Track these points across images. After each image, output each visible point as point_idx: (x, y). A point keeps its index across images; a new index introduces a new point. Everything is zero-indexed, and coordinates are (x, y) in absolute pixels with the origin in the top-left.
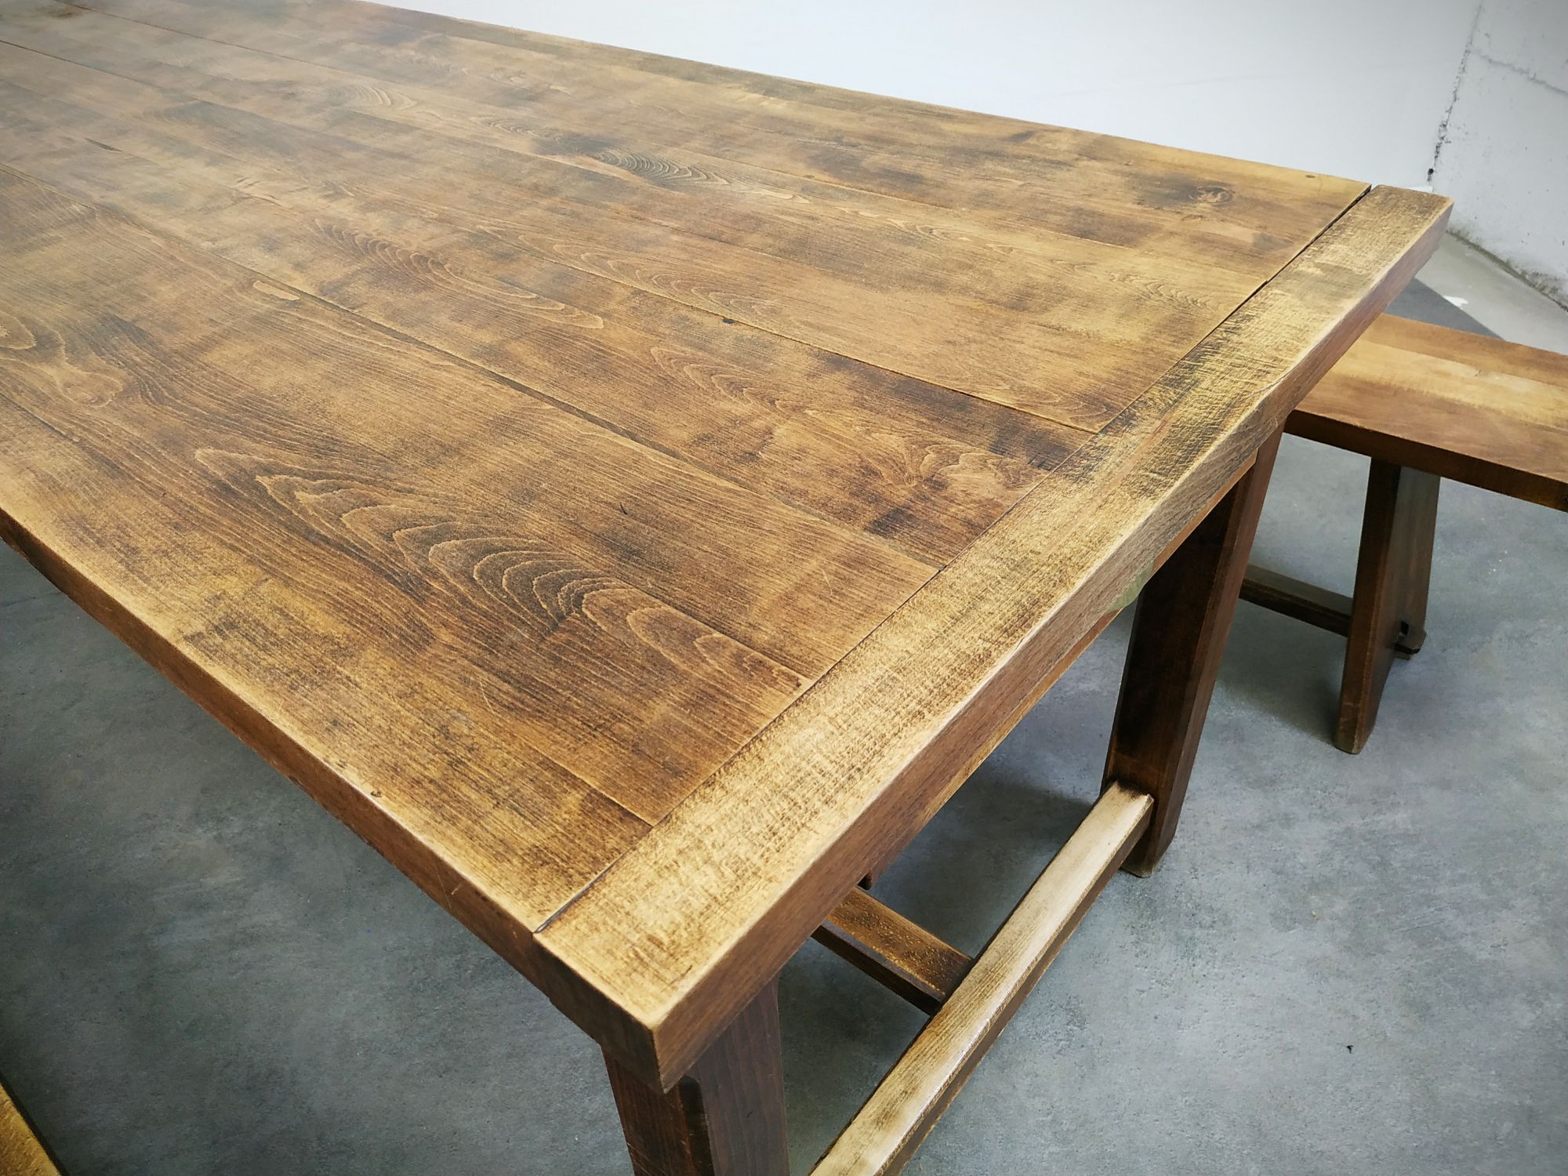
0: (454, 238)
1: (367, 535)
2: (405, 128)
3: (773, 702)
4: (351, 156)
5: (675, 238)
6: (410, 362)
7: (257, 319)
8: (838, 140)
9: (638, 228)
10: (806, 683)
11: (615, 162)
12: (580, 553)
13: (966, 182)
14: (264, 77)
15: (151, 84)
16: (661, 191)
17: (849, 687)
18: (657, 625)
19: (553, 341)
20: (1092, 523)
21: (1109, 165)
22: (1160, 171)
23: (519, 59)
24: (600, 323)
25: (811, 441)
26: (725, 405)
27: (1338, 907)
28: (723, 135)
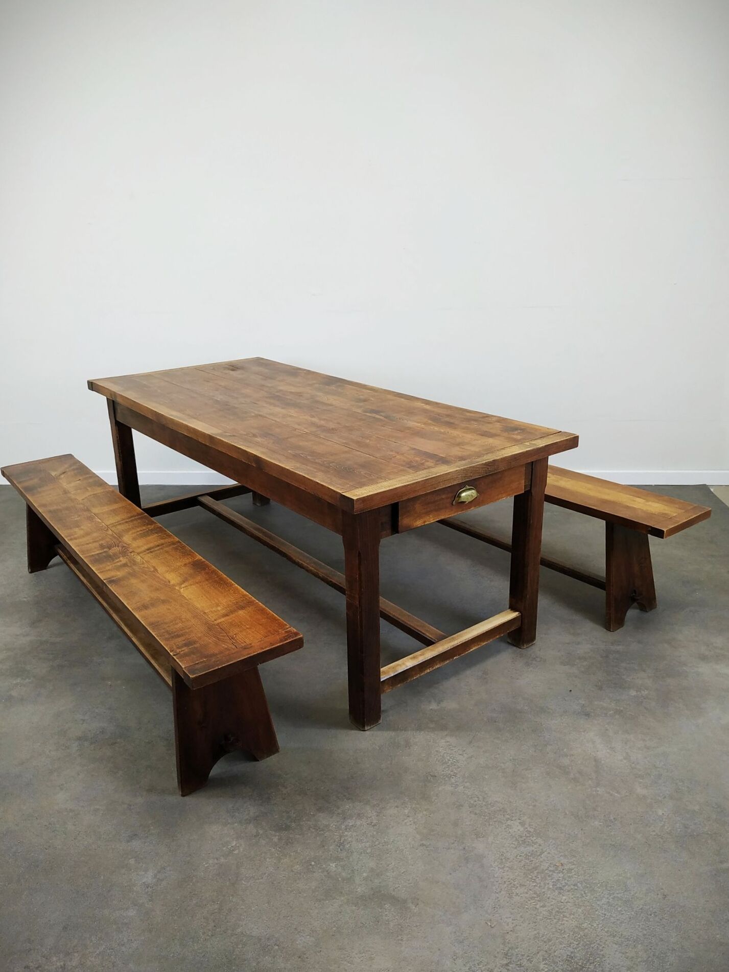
0: (340, 426)
1: (320, 462)
2: (331, 405)
3: (381, 481)
4: (317, 410)
5: (391, 430)
6: (329, 443)
7: (298, 435)
8: (439, 415)
9: (382, 427)
10: (387, 480)
11: (381, 415)
12: (355, 466)
13: (464, 425)
14: (293, 391)
15: (263, 390)
16: (391, 422)
17: (393, 481)
18: (365, 473)
19: (358, 442)
21: (501, 424)
22: (513, 425)
23: (363, 392)
24: (368, 441)
25: (403, 458)
26: (388, 453)
27: (585, 663)
28: (410, 412)
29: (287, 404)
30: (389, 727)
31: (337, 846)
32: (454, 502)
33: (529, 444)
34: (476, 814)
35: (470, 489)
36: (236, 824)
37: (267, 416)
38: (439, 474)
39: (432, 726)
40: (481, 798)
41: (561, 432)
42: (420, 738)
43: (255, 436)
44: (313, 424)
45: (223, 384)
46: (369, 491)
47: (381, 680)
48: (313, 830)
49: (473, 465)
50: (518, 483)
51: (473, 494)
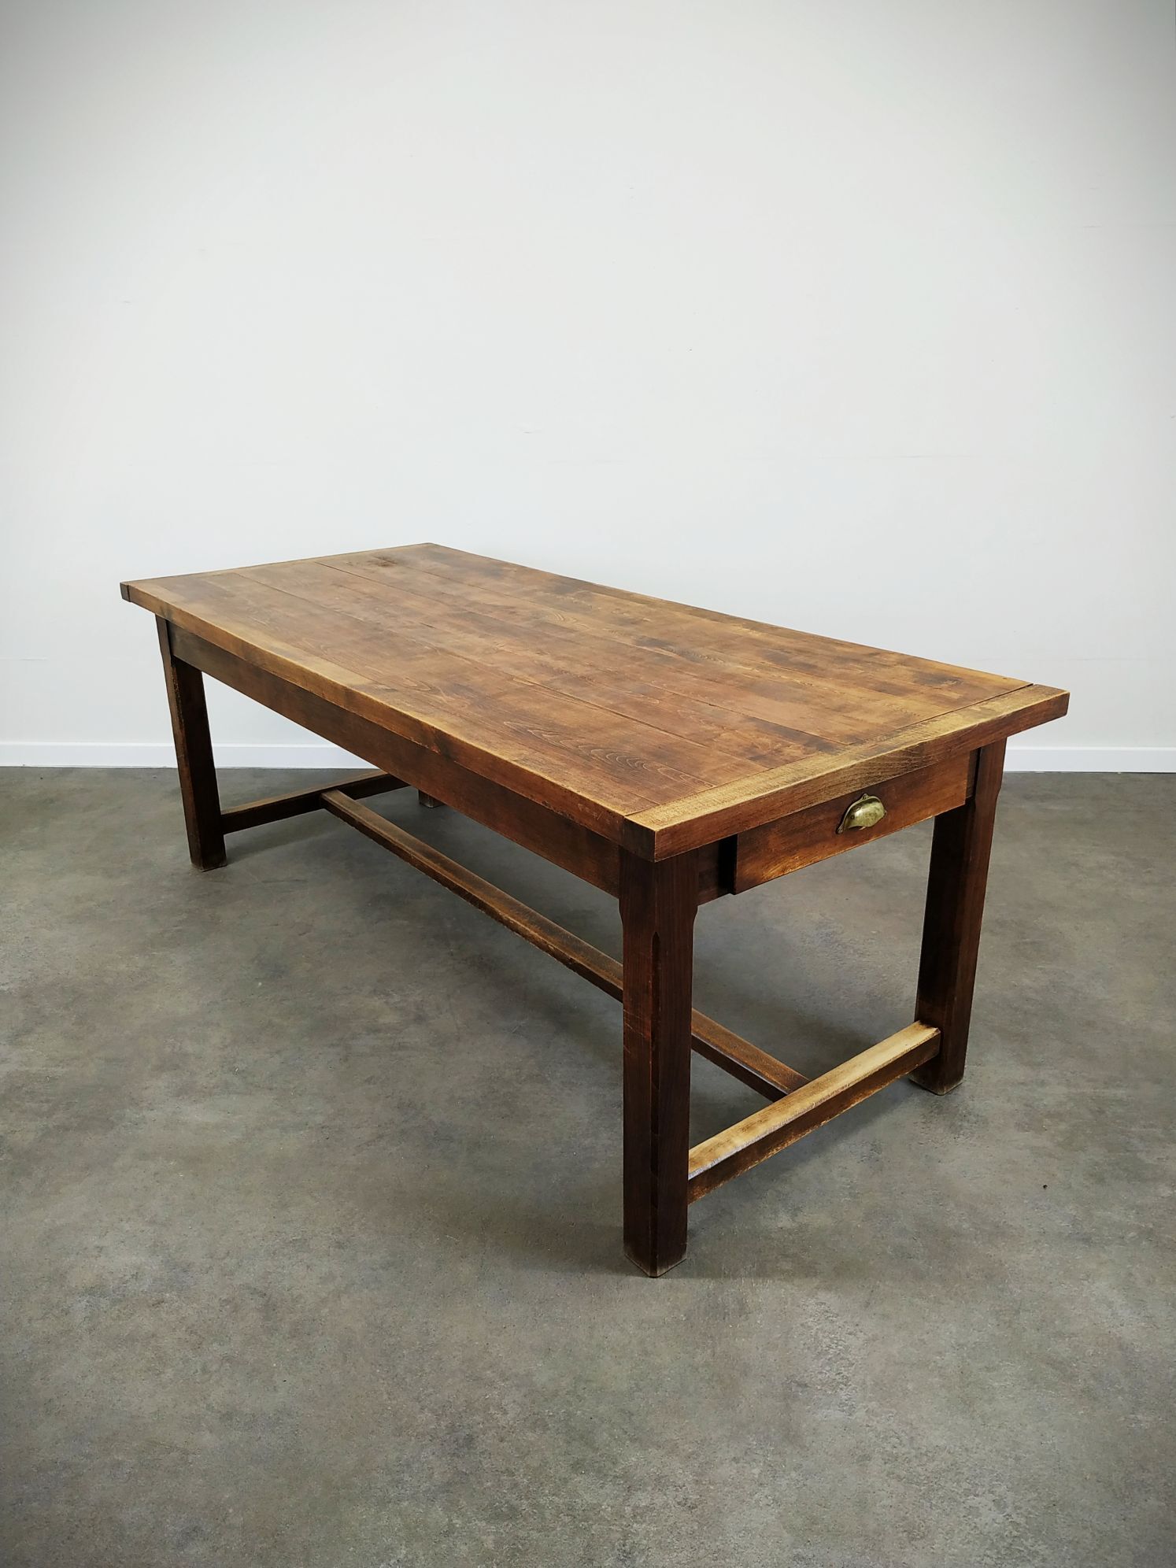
0: (596, 672)
1: (569, 746)
2: (572, 631)
3: (702, 788)
4: (546, 639)
5: (695, 679)
6: (581, 706)
7: (517, 689)
8: (782, 650)
9: (678, 674)
10: (714, 786)
11: (671, 651)
12: (643, 755)
13: (837, 669)
14: (498, 604)
15: (442, 602)
16: (692, 663)
17: (729, 788)
18: (667, 772)
19: (638, 705)
20: (830, 764)
21: (910, 668)
22: (933, 672)
23: (628, 605)
24: (658, 702)
25: (735, 738)
26: (703, 727)
27: (1063, 1127)
28: (726, 644)
29: (488, 628)
30: (706, 1270)
31: (619, 1559)
32: (840, 828)
33: (979, 710)
34: (899, 1478)
35: (870, 801)
36: (406, 1504)
37: (456, 651)
38: (820, 775)
39: (787, 1266)
40: (905, 1438)
41: (1032, 685)
42: (766, 1295)
43: (434, 690)
44: (544, 668)
45: (366, 590)
46: (684, 813)
47: (689, 1178)
48: (567, 1519)
49: (884, 754)
50: (956, 786)
51: (877, 812)
